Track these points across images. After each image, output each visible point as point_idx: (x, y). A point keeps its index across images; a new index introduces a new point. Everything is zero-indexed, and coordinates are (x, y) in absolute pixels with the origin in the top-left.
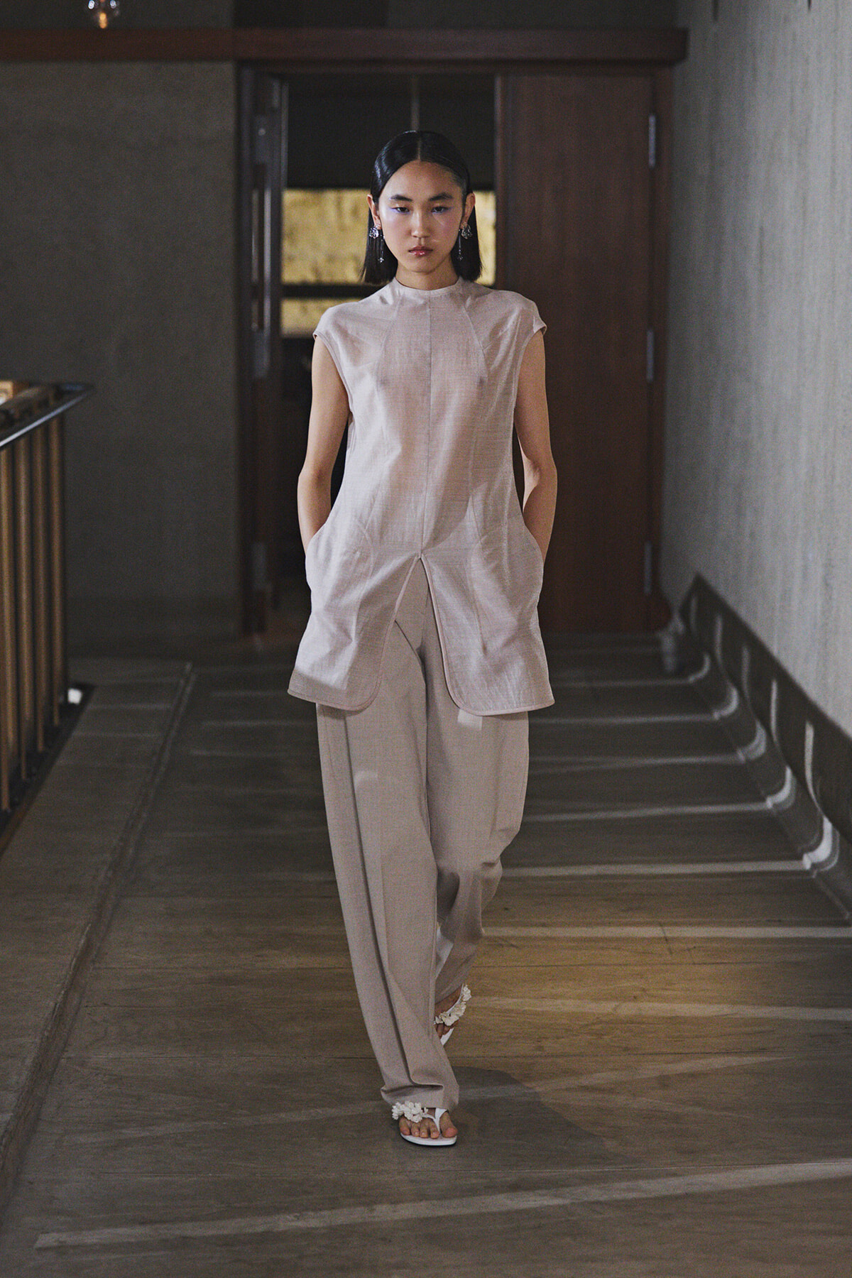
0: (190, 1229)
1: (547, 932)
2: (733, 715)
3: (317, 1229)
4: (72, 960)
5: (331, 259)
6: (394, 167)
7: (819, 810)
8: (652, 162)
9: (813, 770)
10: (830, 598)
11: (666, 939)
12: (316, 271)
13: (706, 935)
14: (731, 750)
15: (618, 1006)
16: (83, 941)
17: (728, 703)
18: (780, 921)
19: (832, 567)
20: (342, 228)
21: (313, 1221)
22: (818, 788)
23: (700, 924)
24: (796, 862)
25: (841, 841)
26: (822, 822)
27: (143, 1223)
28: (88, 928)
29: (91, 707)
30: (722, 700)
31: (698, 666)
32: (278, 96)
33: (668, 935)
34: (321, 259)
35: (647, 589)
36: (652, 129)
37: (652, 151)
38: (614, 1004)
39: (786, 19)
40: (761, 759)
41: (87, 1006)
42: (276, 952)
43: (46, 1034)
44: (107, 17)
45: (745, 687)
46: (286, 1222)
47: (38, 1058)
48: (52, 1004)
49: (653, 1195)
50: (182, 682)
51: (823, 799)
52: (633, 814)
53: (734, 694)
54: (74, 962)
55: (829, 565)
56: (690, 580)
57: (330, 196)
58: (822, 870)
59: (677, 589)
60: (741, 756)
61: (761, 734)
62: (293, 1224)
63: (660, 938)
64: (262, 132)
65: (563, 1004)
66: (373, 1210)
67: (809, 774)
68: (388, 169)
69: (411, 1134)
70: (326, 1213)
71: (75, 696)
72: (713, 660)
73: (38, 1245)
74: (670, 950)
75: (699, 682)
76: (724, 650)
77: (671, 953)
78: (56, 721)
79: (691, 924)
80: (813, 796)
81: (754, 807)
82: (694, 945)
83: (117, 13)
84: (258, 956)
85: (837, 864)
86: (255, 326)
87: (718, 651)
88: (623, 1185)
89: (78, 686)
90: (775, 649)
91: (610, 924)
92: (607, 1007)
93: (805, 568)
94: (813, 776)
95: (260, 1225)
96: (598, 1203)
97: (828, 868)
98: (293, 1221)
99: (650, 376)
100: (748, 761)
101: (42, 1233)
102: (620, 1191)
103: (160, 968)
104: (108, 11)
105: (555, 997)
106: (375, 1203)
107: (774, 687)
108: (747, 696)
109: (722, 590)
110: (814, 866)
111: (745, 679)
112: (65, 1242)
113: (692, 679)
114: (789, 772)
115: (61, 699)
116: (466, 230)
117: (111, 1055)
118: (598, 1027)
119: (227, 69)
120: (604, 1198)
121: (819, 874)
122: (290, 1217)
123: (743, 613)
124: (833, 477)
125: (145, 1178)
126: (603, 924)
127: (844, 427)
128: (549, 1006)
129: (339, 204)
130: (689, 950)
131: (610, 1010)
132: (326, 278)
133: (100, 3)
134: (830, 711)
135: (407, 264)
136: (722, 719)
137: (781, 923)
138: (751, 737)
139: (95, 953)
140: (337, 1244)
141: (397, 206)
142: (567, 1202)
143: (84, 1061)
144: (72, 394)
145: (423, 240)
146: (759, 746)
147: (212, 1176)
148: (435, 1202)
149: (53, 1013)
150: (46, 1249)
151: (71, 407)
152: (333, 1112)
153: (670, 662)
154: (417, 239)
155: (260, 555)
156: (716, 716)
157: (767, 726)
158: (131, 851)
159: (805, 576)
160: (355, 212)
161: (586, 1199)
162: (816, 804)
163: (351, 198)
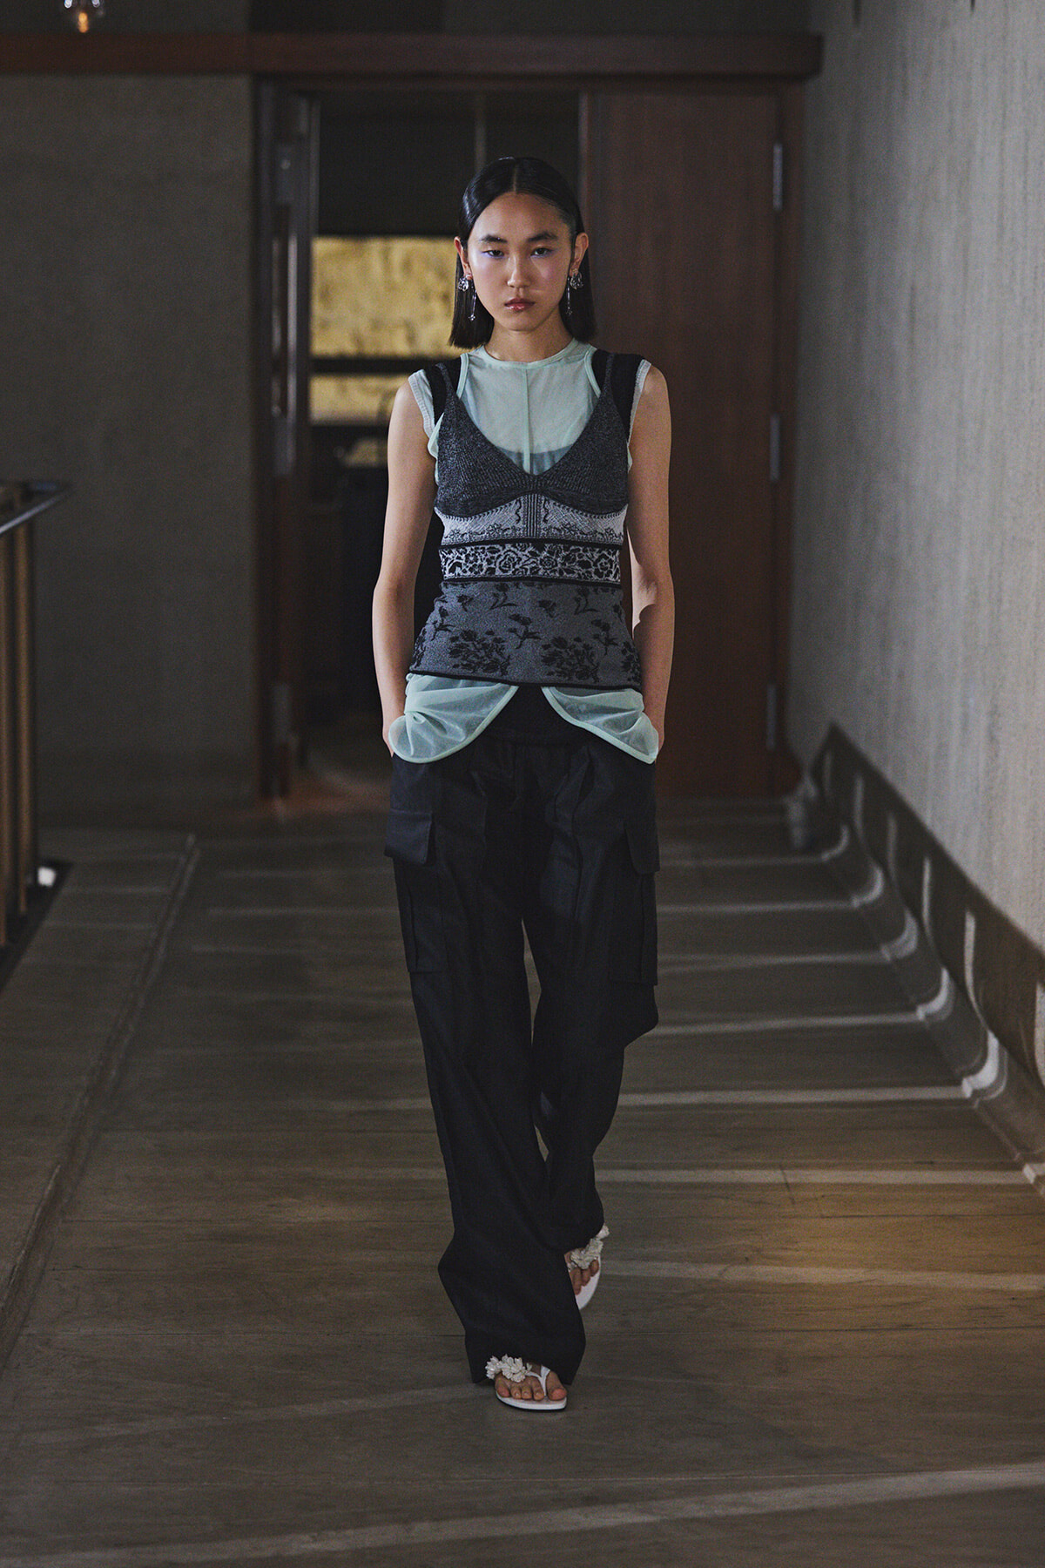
0: (179, 1553)
2: (877, 902)
3: (339, 1552)
4: (36, 1209)
5: (377, 325)
6: (485, 200)
7: (983, 1023)
8: (777, 203)
9: (975, 971)
10: (997, 755)
11: (788, 1185)
12: (358, 340)
13: (837, 1180)
14: (873, 945)
15: (725, 1270)
16: (49, 1188)
17: (871, 888)
18: (931, 1162)
19: (1000, 715)
20: (391, 287)
21: (334, 1543)
22: (981, 994)
23: (829, 1167)
24: (953, 1089)
25: (1009, 1061)
26: (986, 1039)
27: (119, 1545)
28: (57, 1171)
29: (66, 890)
30: (860, 882)
31: (834, 839)
32: (306, 120)
33: (790, 1180)
34: (363, 325)
35: (771, 743)
36: (778, 163)
37: (777, 189)
38: (720, 1268)
39: (945, 23)
40: (911, 957)
41: (54, 1270)
42: (295, 1200)
43: (2, 1305)
44: (88, 18)
45: (892, 867)
46: (300, 1545)
48: (9, 1267)
49: (765, 1510)
50: (183, 858)
51: (986, 1008)
52: (748, 1027)
53: (878, 875)
54: (37, 1214)
55: (994, 713)
56: (822, 733)
57: (375, 246)
58: (985, 1098)
59: (807, 744)
60: (886, 954)
61: (911, 924)
62: (307, 1546)
63: (780, 1184)
64: (286, 165)
65: (656, 1267)
66: (410, 1529)
67: (969, 978)
68: (478, 202)
69: (510, 1396)
70: (350, 1532)
71: (46, 877)
72: (853, 833)
74: (792, 1199)
75: (834, 860)
76: (865, 820)
77: (794, 1203)
78: (23, 908)
79: (817, 1167)
80: (975, 1005)
81: (901, 1018)
82: (822, 1193)
83: (100, 13)
84: (272, 1206)
85: (1005, 1091)
86: (276, 409)
87: (858, 822)
88: (729, 1497)
89: (50, 864)
90: (928, 818)
91: (716, 1166)
92: (711, 1272)
93: (966, 716)
94: (975, 980)
95: (267, 1547)
96: (695, 1520)
97: (993, 1096)
98: (308, 1542)
99: (774, 473)
100: (896, 961)
102: (722, 1505)
103: (147, 1221)
104: (89, 10)
105: (647, 1258)
106: (414, 1521)
107: (927, 867)
108: (894, 877)
109: (862, 744)
110: (976, 1093)
111: (891, 855)
113: (826, 856)
114: (945, 975)
115: (29, 880)
116: (576, 279)
117: (83, 1331)
118: (701, 1296)
119: (240, 86)
120: (703, 1514)
121: (981, 1103)
122: (306, 1538)
123: (889, 773)
124: (1000, 600)
125: (123, 1488)
126: (708, 1166)
127: (1014, 538)
128: (640, 1269)
129: (386, 256)
130: (817, 1199)
131: (715, 1275)
132: (370, 349)
134: (996, 896)
135: (504, 320)
136: (864, 907)
137: (932, 1165)
138: (898, 930)
139: (66, 1201)
141: (490, 249)
142: (656, 1519)
143: (49, 1339)
144: (44, 495)
145: (521, 290)
146: (909, 941)
147: (207, 1486)
148: (488, 1519)
149: (11, 1278)
151: (45, 511)
152: (362, 1402)
153: (798, 835)
154: (515, 289)
155: (283, 701)
156: (856, 902)
157: (918, 916)
158: (114, 1073)
159: (965, 727)
160: (407, 265)
161: (681, 1516)
162: (979, 1015)
163: (401, 248)
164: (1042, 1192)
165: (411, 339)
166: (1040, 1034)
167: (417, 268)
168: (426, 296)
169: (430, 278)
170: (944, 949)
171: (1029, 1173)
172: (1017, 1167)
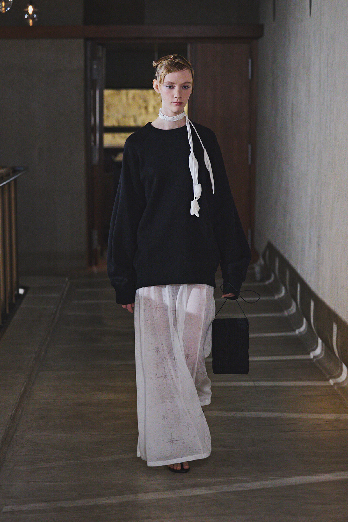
0: (64, 504)
2: (283, 297)
3: (115, 503)
4: (18, 397)
5: (124, 117)
7: (317, 335)
8: (250, 77)
9: (314, 319)
10: (320, 251)
11: (255, 387)
12: (118, 121)
13: (270, 385)
14: (282, 311)
15: (236, 413)
16: (23, 389)
17: (281, 292)
18: (301, 379)
19: (321, 238)
20: (128, 104)
21: (113, 500)
22: (316, 326)
23: (269, 380)
24: (307, 356)
25: (325, 347)
26: (318, 340)
27: (45, 502)
28: (25, 384)
29: (27, 295)
30: (278, 291)
31: (269, 277)
32: (101, 52)
33: (256, 385)
34: (120, 117)
36: (250, 65)
37: (250, 73)
38: (234, 413)
39: (302, 20)
40: (294, 314)
41: (24, 415)
42: (100, 393)
43: (8, 426)
44: (33, 21)
45: (288, 286)
46: (103, 501)
47: (4, 436)
48: (10, 414)
49: (249, 489)
50: (64, 285)
51: (318, 330)
53: (283, 289)
55: (319, 237)
56: (265, 244)
57: (124, 92)
58: (318, 359)
59: (261, 247)
60: (286, 313)
61: (294, 304)
62: (104, 501)
63: (253, 386)
64: (95, 66)
66: (137, 496)
67: (312, 321)
70: (118, 497)
71: (21, 291)
72: (275, 275)
73: (3, 510)
74: (257, 391)
75: (269, 284)
76: (279, 271)
78: (14, 301)
79: (265, 381)
80: (314, 329)
81: (291, 334)
82: (267, 389)
83: (36, 19)
84: (93, 394)
85: (324, 356)
86: (93, 144)
87: (277, 272)
88: (237, 485)
89: (22, 287)
90: (299, 271)
92: (231, 414)
93: (310, 238)
94: (314, 321)
95: (92, 502)
96: (228, 492)
97: (320, 358)
98: (105, 500)
99: (250, 162)
100: (289, 315)
101: (5, 506)
102: (236, 487)
103: (54, 400)
104: (33, 19)
106: (138, 493)
107: (299, 286)
108: (288, 290)
109: (278, 248)
110: (315, 357)
111: (287, 283)
112: (14, 509)
113: (267, 283)
114: (305, 320)
115: (16, 292)
117: (34, 434)
118: (228, 422)
119: (81, 41)
120: (229, 490)
121: (316, 360)
123: (286, 256)
124: (321, 202)
125: (46, 484)
127: (325, 182)
129: (127, 95)
130: (265, 391)
131: (233, 415)
132: (122, 124)
133: (29, 16)
134: (320, 295)
136: (279, 298)
138: (290, 306)
139: (28, 394)
140: (123, 510)
142: (214, 492)
143: (23, 437)
144: (19, 171)
146: (293, 309)
147: (73, 483)
148: (162, 492)
149: (11, 418)
150: (6, 512)
151: (19, 177)
152: (122, 456)
153: (258, 276)
155: (95, 235)
156: (276, 297)
157: (296, 301)
158: (43, 353)
159: (310, 242)
160: (134, 98)
161: (222, 491)
162: (315, 333)
163: (132, 92)
164: (336, 388)
165: (135, 121)
166: (335, 338)
167: (137, 99)
168: (140, 108)
169: (141, 102)
170: (304, 312)
171: (331, 382)
172: (328, 380)
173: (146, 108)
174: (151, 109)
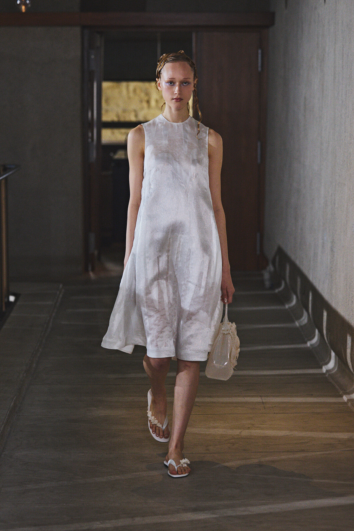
1: (212, 400)
2: (293, 306)
5: (124, 111)
7: (329, 347)
8: (260, 69)
9: (327, 329)
10: (334, 256)
11: (263, 403)
12: (118, 116)
13: (280, 401)
14: (293, 321)
15: (241, 431)
16: (12, 404)
17: (292, 301)
18: (312, 395)
19: (335, 243)
20: (129, 98)
21: (108, 525)
22: (328, 338)
23: (278, 396)
24: (319, 370)
25: (338, 361)
26: (330, 353)
27: (35, 525)
28: (15, 398)
29: (18, 303)
30: (289, 300)
31: (279, 285)
32: (99, 42)
33: (264, 401)
34: (120, 111)
35: (258, 252)
36: (260, 56)
37: (260, 64)
38: (240, 431)
39: (316, 8)
40: (305, 325)
41: (13, 432)
42: (96, 408)
44: (25, 7)
45: (299, 294)
46: (97, 525)
50: (58, 293)
51: (330, 342)
53: (295, 297)
54: (8, 413)
55: (333, 242)
56: (276, 248)
57: (124, 84)
58: (331, 373)
59: (270, 253)
60: (297, 324)
61: (305, 314)
62: (100, 526)
63: (260, 402)
64: (93, 57)
65: (218, 431)
66: (134, 520)
67: (325, 332)
70: (113, 521)
71: (12, 299)
72: (286, 283)
74: (264, 407)
75: (280, 292)
76: (290, 279)
77: (265, 409)
78: (4, 309)
79: (274, 396)
80: (327, 341)
81: (302, 346)
82: (275, 405)
83: (29, 6)
84: (87, 410)
85: (337, 370)
86: (90, 140)
87: (287, 279)
88: (243, 509)
89: (13, 294)
90: (311, 278)
91: (239, 396)
92: (237, 432)
93: (323, 243)
94: (327, 333)
97: (334, 371)
98: (99, 524)
99: (259, 161)
100: (300, 326)
102: (241, 511)
103: (45, 415)
104: (26, 5)
105: (215, 428)
107: (311, 294)
108: (299, 297)
109: (289, 253)
110: (327, 371)
111: (298, 290)
113: (277, 291)
114: (317, 331)
115: (6, 300)
117: (23, 453)
118: (233, 440)
119: (77, 30)
120: (234, 514)
121: (329, 375)
123: (298, 262)
124: (335, 204)
125: (36, 506)
126: (236, 396)
127: (339, 183)
128: (212, 431)
129: (128, 88)
130: (273, 407)
131: (238, 433)
132: (122, 119)
133: (22, 1)
134: (334, 305)
136: (290, 308)
137: (312, 396)
138: (301, 316)
139: (18, 409)
143: (12, 456)
144: (10, 169)
146: (304, 320)
147: (65, 505)
148: (161, 516)
151: (11, 174)
152: (118, 477)
153: (267, 284)
155: (92, 238)
156: (287, 306)
157: (307, 311)
158: (34, 365)
159: (323, 247)
160: (135, 91)
161: (225, 515)
162: (328, 345)
163: (133, 85)
164: (349, 404)
165: (136, 116)
166: (349, 351)
167: (138, 91)
168: (141, 101)
169: (143, 95)
170: (316, 322)
171: (345, 398)
172: (341, 396)
173: (148, 102)
174: (153, 103)
